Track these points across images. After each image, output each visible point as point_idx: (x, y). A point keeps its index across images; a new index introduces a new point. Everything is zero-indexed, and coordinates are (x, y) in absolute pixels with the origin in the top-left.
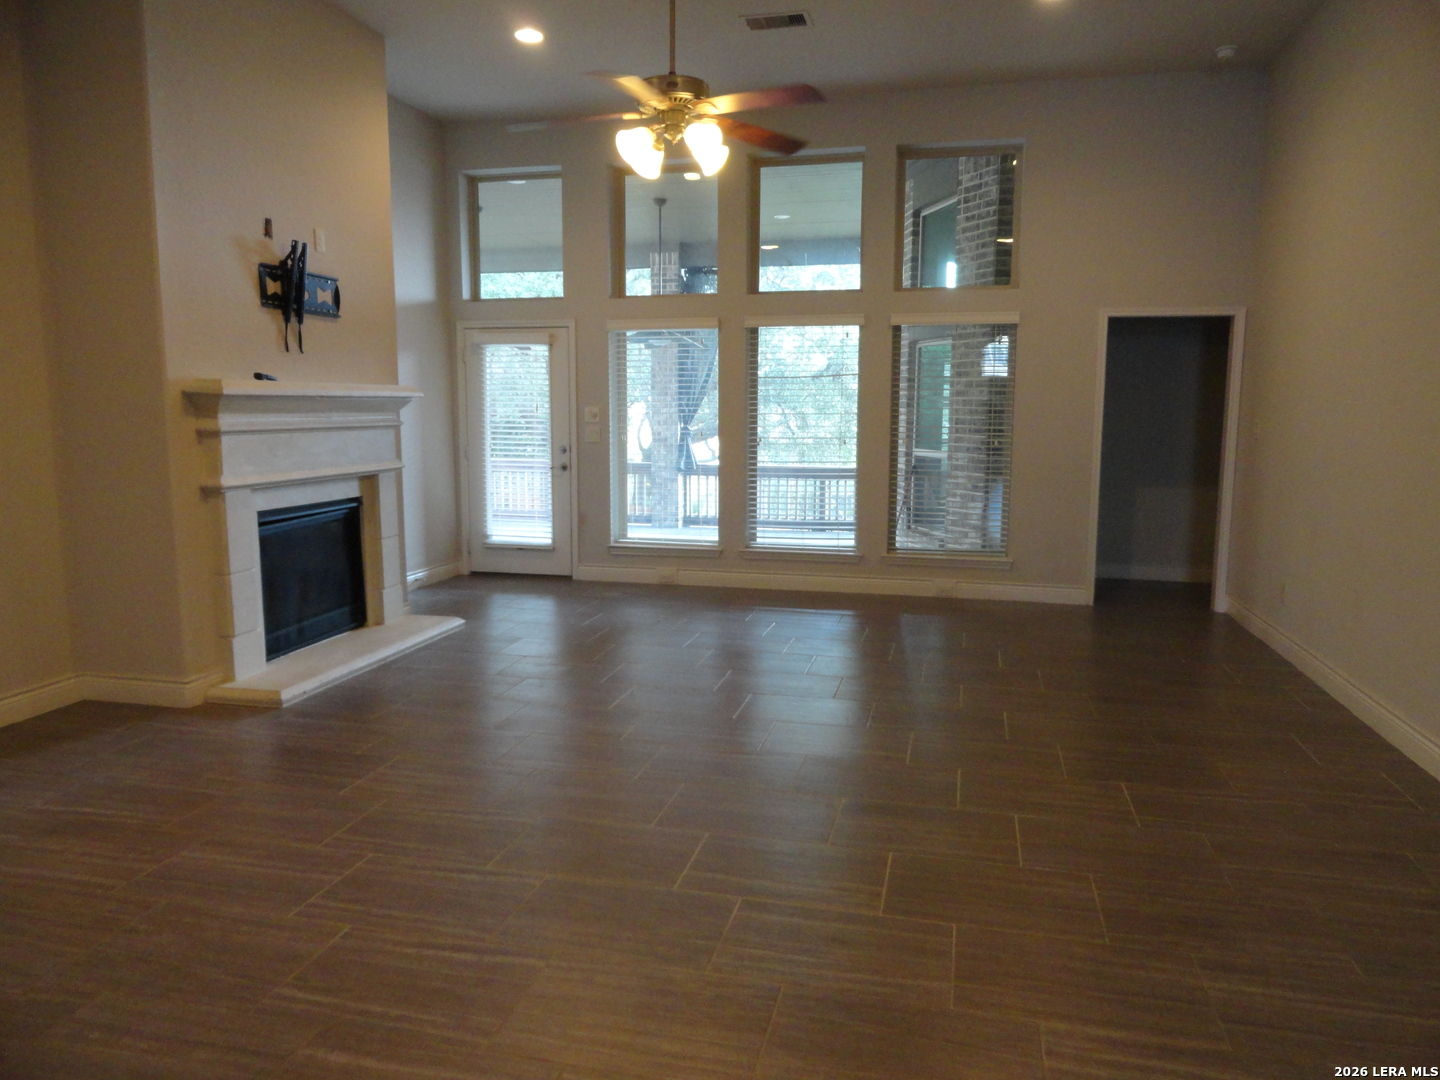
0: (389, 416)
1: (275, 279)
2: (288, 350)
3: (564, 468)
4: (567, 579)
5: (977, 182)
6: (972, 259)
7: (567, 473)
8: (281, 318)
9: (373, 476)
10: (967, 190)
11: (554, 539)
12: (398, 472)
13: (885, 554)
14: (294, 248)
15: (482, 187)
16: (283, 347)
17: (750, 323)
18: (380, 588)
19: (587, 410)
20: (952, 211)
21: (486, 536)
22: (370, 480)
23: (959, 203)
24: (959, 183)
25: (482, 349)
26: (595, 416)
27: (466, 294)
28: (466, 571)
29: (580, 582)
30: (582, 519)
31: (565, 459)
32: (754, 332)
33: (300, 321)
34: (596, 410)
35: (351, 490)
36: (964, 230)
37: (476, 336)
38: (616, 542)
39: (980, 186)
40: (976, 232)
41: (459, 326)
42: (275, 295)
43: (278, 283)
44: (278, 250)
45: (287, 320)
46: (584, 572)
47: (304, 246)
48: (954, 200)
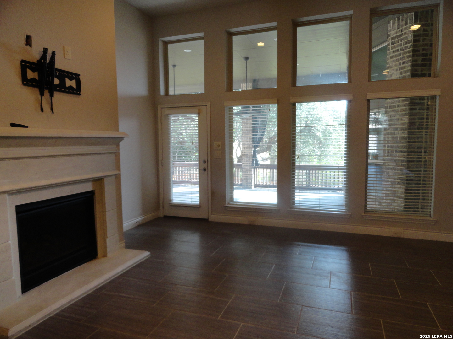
0: (112, 148)
1: (33, 70)
2: (42, 111)
3: (205, 170)
4: (206, 221)
5: (400, 33)
6: (397, 70)
7: (206, 172)
8: (38, 93)
9: (101, 179)
10: (393, 38)
11: (200, 202)
12: (118, 177)
13: (363, 214)
14: (45, 51)
15: (170, 46)
16: (39, 109)
17: (292, 101)
18: (105, 237)
19: (215, 143)
20: (385, 49)
21: (171, 200)
22: (99, 181)
23: (388, 45)
24: (389, 36)
25: (169, 116)
26: (219, 146)
27: (162, 92)
28: (162, 215)
29: (212, 222)
30: (213, 193)
31: (205, 166)
32: (294, 105)
33: (52, 95)
34: (219, 143)
35: (88, 187)
36: (392, 57)
37: (167, 111)
38: (228, 204)
39: (401, 35)
40: (399, 57)
41: (159, 107)
42: (33, 80)
43: (36, 73)
44: (34, 55)
45: (42, 94)
46: (215, 217)
47: (53, 53)
48: (386, 44)
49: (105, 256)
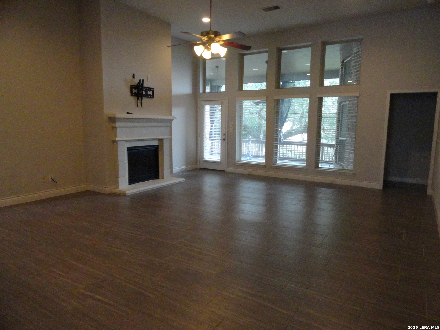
0: (167, 124)
1: (135, 89)
2: (138, 106)
3: (224, 140)
4: (224, 171)
5: (357, 51)
6: (355, 76)
7: (225, 141)
8: (137, 98)
9: (162, 139)
10: (355, 53)
11: (221, 160)
12: (171, 140)
13: (314, 169)
14: (140, 80)
16: (137, 106)
17: (276, 98)
18: (163, 169)
19: (230, 123)
20: (350, 61)
21: (204, 158)
23: (352, 58)
24: (353, 51)
25: (204, 106)
26: (232, 125)
27: (201, 91)
28: (198, 167)
29: (227, 172)
30: (228, 154)
31: (224, 137)
33: (142, 99)
34: (232, 123)
35: (156, 143)
36: (353, 67)
37: (203, 103)
38: (237, 161)
40: (356, 67)
41: (199, 100)
42: (135, 93)
43: (136, 90)
44: (136, 81)
45: (138, 99)
46: (229, 170)
47: (143, 80)
49: (163, 178)
